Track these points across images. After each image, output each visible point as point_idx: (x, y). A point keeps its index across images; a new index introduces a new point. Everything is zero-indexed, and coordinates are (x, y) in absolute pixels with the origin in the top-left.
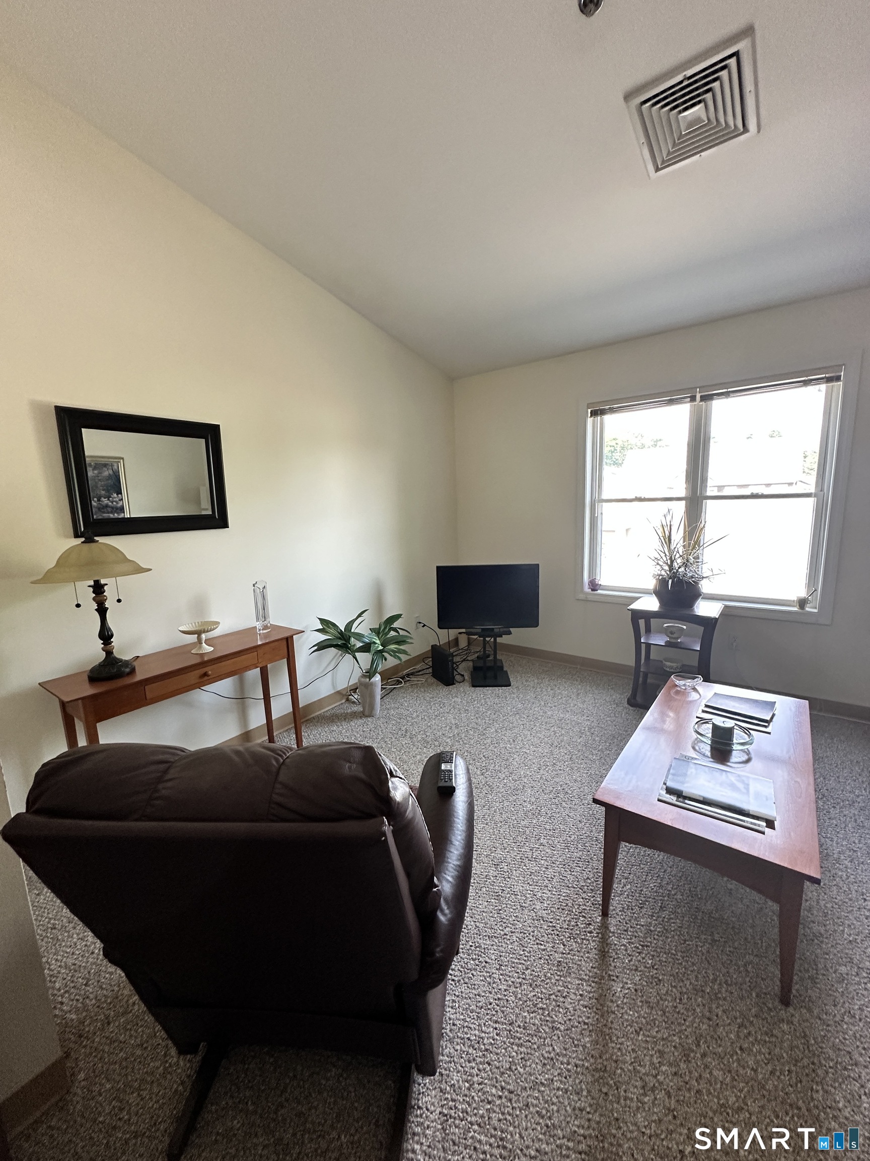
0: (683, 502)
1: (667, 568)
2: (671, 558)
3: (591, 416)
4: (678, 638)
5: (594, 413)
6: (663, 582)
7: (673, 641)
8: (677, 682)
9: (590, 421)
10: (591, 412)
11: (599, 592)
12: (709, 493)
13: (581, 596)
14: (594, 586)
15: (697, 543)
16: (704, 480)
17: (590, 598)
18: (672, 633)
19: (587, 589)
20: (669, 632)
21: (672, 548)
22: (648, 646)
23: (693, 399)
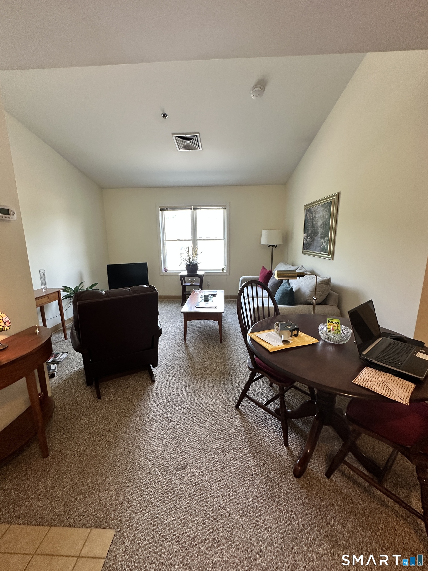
0: (191, 241)
1: (189, 261)
2: (190, 258)
3: (160, 211)
4: (193, 283)
5: (162, 210)
6: (188, 265)
7: (192, 284)
8: (195, 291)
9: (160, 212)
10: (160, 209)
11: (167, 272)
12: (198, 238)
13: (162, 274)
14: (166, 270)
15: (196, 253)
16: (196, 235)
17: (165, 274)
18: (192, 281)
19: (163, 271)
20: (191, 281)
21: (190, 255)
22: (185, 286)
23: (191, 209)
